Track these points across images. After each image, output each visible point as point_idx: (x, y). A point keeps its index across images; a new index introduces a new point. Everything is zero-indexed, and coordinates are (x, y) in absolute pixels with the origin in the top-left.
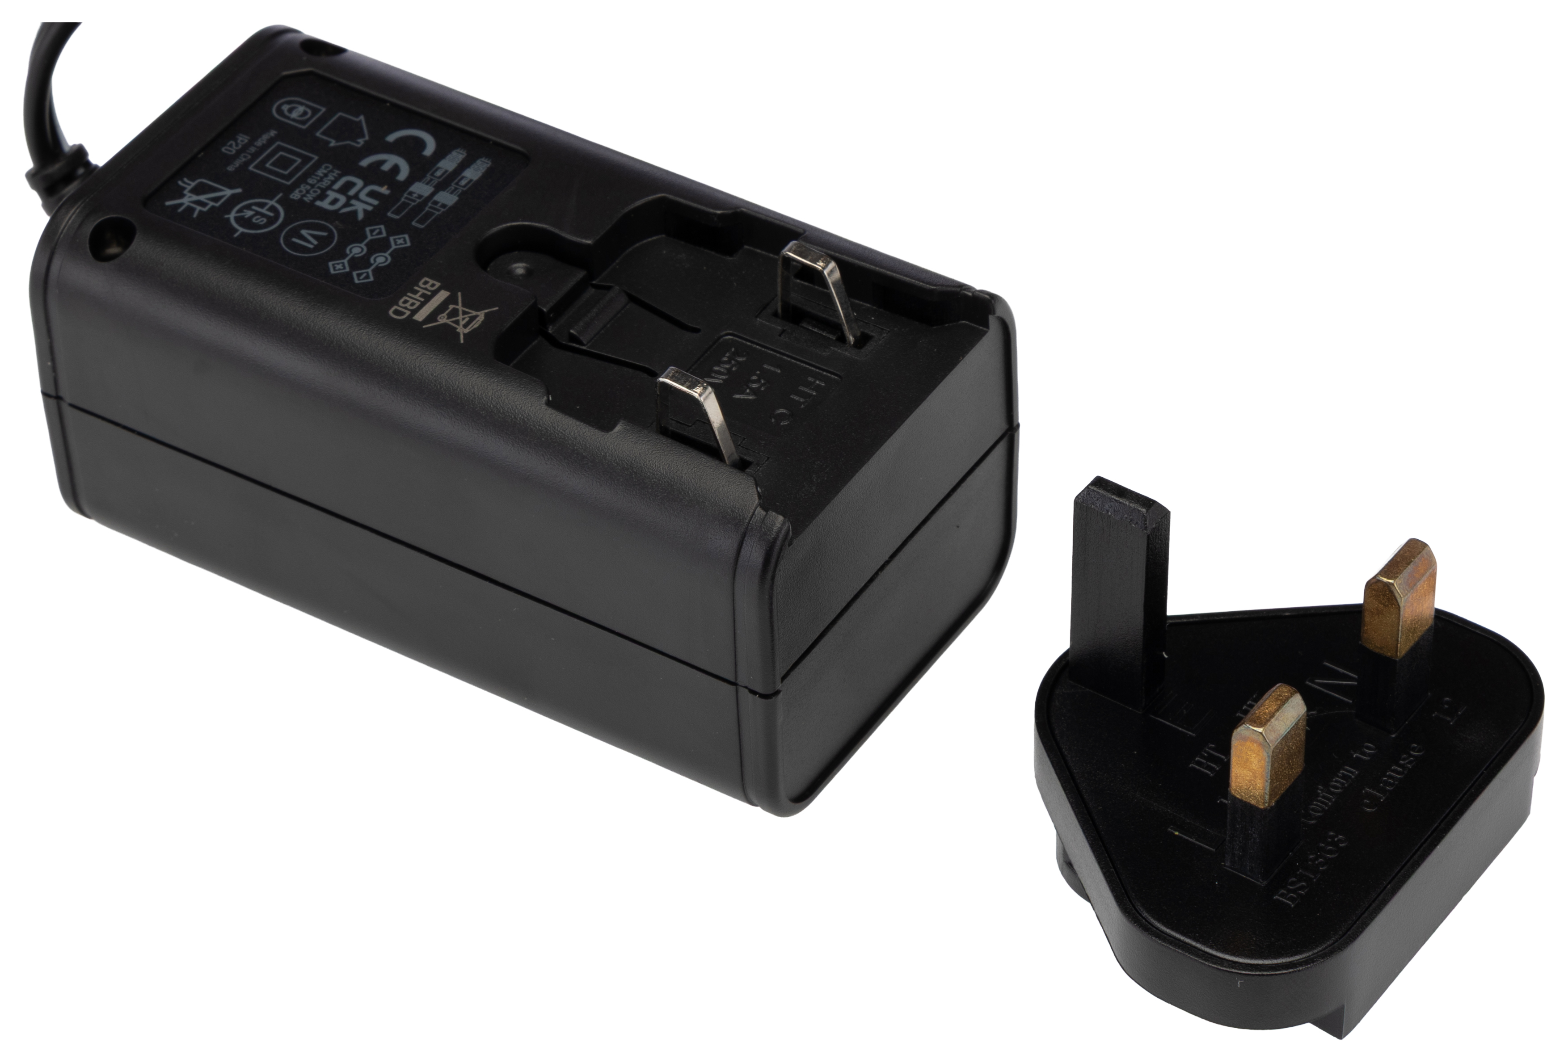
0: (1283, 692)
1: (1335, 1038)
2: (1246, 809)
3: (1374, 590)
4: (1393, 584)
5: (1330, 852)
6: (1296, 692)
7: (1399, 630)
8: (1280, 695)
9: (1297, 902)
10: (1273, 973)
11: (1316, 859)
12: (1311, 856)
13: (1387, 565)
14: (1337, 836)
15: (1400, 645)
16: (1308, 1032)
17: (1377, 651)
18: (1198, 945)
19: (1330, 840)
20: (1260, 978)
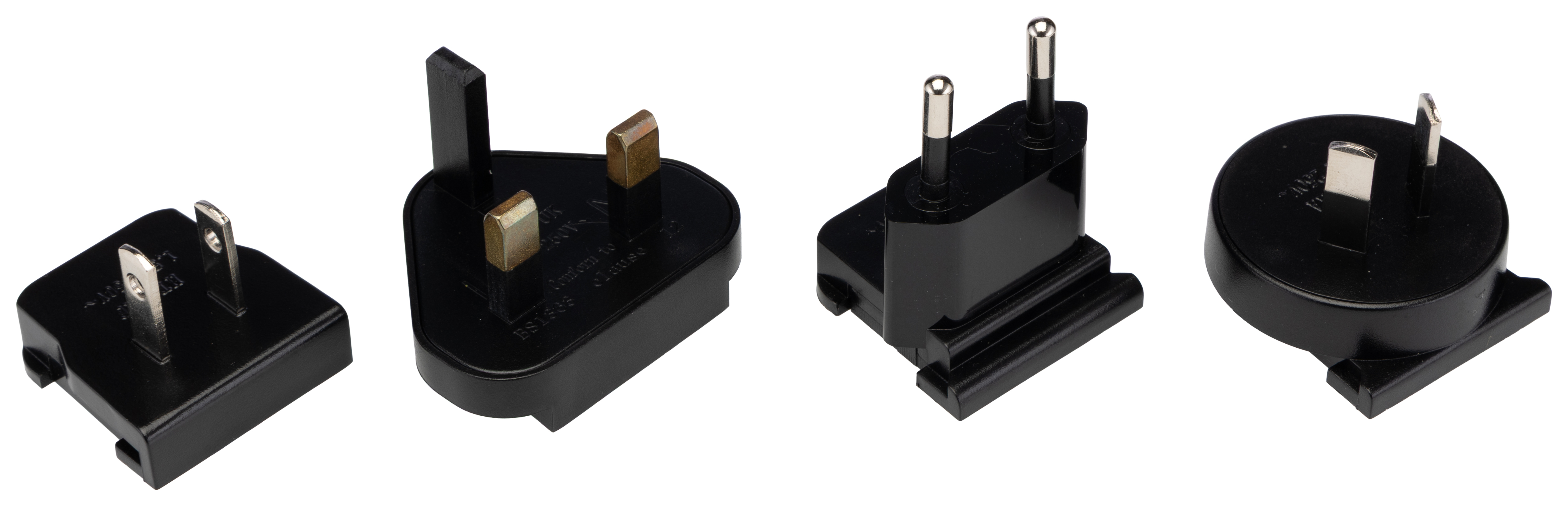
0: (522, 196)
1: (549, 431)
2: (496, 271)
3: (610, 140)
4: (621, 137)
5: (561, 308)
6: (531, 197)
7: (626, 168)
8: (519, 198)
9: (527, 337)
10: (495, 379)
11: (550, 312)
12: (547, 310)
13: (621, 124)
14: (568, 299)
15: (629, 179)
16: (529, 423)
17: (616, 182)
18: (454, 357)
19: (564, 301)
20: (487, 381)
